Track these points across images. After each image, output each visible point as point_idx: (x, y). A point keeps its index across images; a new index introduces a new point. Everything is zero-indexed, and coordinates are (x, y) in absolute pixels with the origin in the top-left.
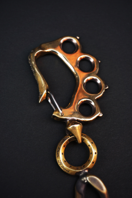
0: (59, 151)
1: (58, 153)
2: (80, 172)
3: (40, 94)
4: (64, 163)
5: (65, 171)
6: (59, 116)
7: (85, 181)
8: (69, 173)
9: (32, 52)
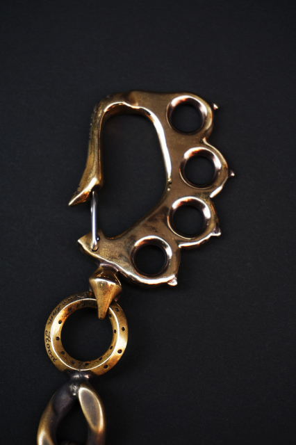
0: (55, 314)
1: (52, 317)
2: (74, 372)
3: (79, 189)
4: (54, 340)
5: (50, 356)
6: (89, 248)
7: (73, 391)
8: (54, 363)
9: (107, 99)
